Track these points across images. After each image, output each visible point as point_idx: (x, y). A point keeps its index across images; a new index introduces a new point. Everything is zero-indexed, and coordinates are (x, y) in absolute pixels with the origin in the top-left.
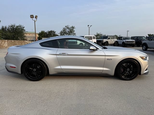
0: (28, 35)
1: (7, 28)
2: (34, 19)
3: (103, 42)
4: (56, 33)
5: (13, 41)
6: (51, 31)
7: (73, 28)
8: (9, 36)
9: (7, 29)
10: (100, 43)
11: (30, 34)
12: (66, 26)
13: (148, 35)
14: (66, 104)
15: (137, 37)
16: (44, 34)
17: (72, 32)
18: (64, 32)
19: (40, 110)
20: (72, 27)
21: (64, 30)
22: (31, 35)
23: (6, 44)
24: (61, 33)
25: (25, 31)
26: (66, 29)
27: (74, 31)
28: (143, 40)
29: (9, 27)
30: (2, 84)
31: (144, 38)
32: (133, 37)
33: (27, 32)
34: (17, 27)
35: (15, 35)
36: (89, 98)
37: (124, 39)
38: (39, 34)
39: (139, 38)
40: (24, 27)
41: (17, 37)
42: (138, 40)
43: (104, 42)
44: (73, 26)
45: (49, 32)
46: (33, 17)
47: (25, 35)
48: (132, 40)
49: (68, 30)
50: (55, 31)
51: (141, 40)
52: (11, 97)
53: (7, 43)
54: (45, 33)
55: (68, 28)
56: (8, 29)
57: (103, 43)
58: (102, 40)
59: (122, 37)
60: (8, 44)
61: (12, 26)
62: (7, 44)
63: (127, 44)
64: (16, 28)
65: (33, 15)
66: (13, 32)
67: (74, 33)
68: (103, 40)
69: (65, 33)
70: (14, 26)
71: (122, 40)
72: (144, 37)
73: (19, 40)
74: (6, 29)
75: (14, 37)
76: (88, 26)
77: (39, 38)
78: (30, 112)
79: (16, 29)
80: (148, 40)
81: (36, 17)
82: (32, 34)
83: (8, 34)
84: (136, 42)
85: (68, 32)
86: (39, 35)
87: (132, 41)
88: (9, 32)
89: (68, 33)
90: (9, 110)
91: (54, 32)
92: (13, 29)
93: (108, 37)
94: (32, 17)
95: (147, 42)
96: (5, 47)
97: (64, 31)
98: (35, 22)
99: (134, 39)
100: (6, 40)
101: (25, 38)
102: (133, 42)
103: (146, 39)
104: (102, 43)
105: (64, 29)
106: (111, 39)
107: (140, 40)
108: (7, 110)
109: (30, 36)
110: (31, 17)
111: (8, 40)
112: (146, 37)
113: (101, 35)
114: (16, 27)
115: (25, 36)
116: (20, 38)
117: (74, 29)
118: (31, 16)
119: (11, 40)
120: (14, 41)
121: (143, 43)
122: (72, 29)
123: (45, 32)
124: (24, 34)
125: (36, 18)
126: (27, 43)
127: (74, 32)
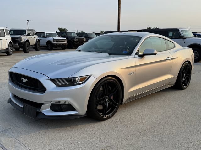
3: (21, 40)
10: (16, 43)
51: (74, 38)
58: (18, 38)
63: (56, 44)
68: (20, 38)
71: (44, 37)
84: (68, 41)
87: (61, 40)
99: (63, 37)
103: (77, 37)
104: (19, 44)
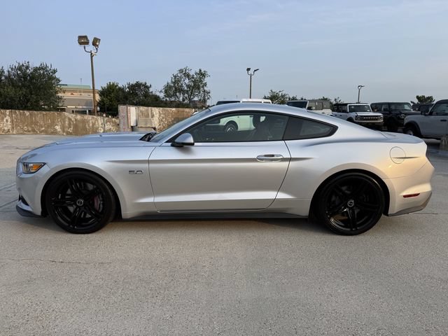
0: (67, 96)
1: (6, 73)
2: (90, 47)
4: (151, 90)
5: (27, 113)
6: (138, 85)
7: (202, 74)
8: (11, 99)
9: (6, 77)
11: (76, 92)
12: (181, 71)
13: (418, 97)
14: (222, 300)
15: (389, 104)
16: (117, 92)
17: (199, 89)
18: (176, 88)
19: (153, 316)
20: (198, 71)
21: (176, 80)
22: (76, 95)
23: (7, 121)
24: (166, 92)
25: (60, 83)
26: (181, 77)
27: (205, 85)
28: (406, 114)
29: (10, 70)
30: (24, 242)
31: (406, 107)
32: (376, 104)
33: (64, 85)
34: (36, 69)
35: (32, 94)
36: (283, 281)
37: (351, 111)
38: (102, 93)
39: (393, 107)
40: (55, 71)
41: (37, 102)
42: (390, 113)
44: (202, 71)
45: (133, 86)
46: (87, 43)
47: (60, 95)
48: (373, 111)
49: (187, 81)
50: (148, 84)
51: (401, 113)
52: (60, 283)
53: (9, 120)
54: (120, 88)
55: (188, 76)
56: (8, 78)
59: (346, 104)
60: (12, 121)
61: (20, 68)
62: (9, 123)
63: (360, 123)
64: (31, 73)
65: (86, 37)
66: (23, 86)
67: (204, 91)
69: (180, 92)
70: (27, 67)
71: (345, 111)
72: (407, 104)
73: (41, 109)
74: (3, 78)
75: (28, 101)
76: (248, 69)
77: (102, 104)
78: (126, 322)
79: (33, 76)
80: (421, 114)
81: (96, 42)
82: (80, 92)
83: (11, 91)
84: (384, 119)
85: (188, 86)
86: (100, 96)
87: (374, 116)
88: (13, 86)
89: (187, 91)
90: (66, 318)
91: (147, 87)
92: (25, 75)
93: (306, 103)
94: (83, 40)
95: (418, 118)
96: (4, 130)
97: (174, 83)
98: (92, 57)
99: (379, 111)
100: (8, 111)
101: (60, 105)
102: (377, 119)
103: (412, 111)
105: (175, 77)
106: (316, 109)
107: (398, 112)
108: (59, 320)
109: (72, 97)
110: (81, 43)
111: (13, 111)
112: (412, 104)
113: (283, 96)
114: (32, 71)
115: (60, 98)
116: (44, 105)
117: (206, 80)
118: (80, 37)
119: (21, 111)
120: (30, 114)
121: (406, 121)
122: (200, 78)
123: (120, 85)
124: (56, 92)
125: (94, 44)
126: (70, 119)
127: (205, 88)
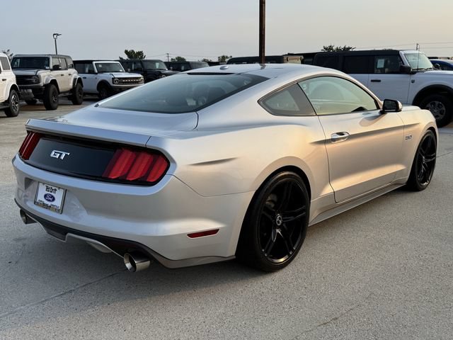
3: (38, 81)
43: (41, 84)
57: (40, 88)
58: (31, 72)
59: (90, 62)
63: (121, 88)
68: (36, 75)
71: (93, 72)
87: (131, 78)
103: (167, 70)
104: (35, 90)
